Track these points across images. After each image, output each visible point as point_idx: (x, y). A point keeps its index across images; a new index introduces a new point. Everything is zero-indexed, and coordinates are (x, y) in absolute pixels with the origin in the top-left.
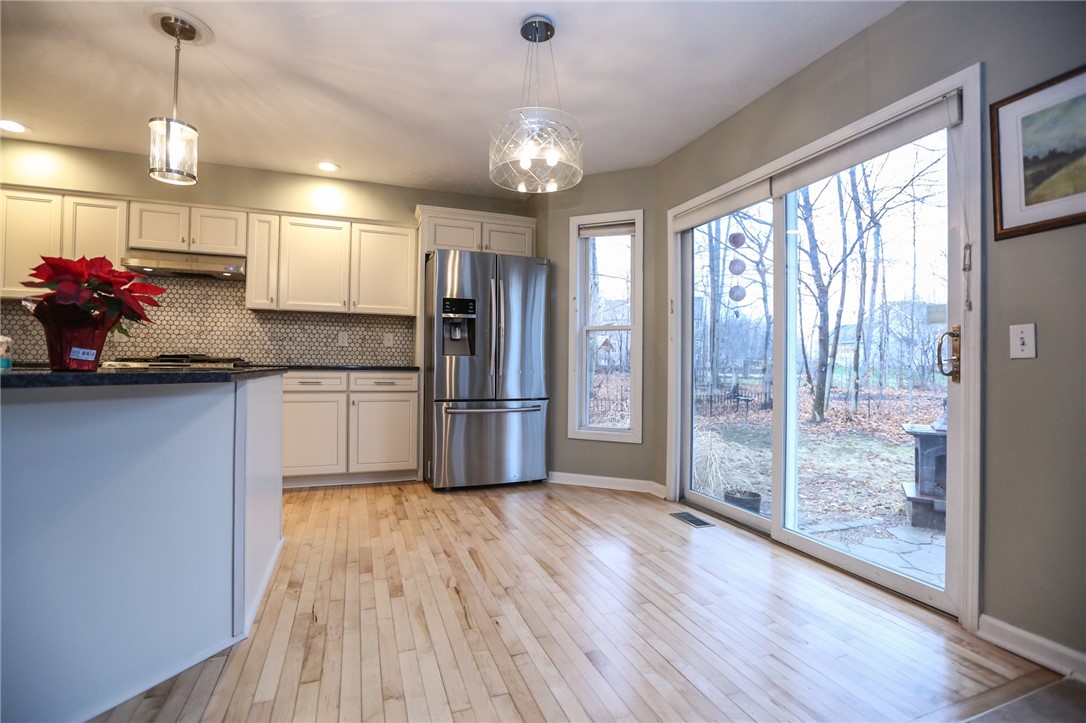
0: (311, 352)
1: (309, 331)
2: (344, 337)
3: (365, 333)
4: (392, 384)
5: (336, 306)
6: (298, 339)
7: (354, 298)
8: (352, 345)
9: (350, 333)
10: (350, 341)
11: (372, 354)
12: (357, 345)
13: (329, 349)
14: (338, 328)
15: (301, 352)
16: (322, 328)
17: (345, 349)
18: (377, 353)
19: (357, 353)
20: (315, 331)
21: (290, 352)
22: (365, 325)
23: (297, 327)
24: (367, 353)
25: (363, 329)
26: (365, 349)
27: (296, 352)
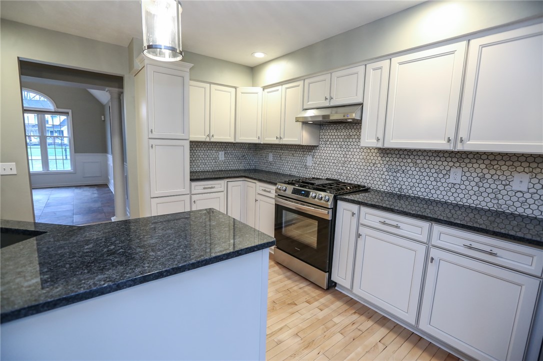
0: (421, 185)
1: (420, 165)
2: (456, 175)
3: (485, 171)
4: (491, 254)
5: (440, 144)
6: (410, 172)
7: (463, 134)
8: (467, 183)
9: (466, 169)
10: (464, 178)
11: (493, 196)
12: (473, 184)
13: (439, 184)
14: (451, 164)
15: (412, 184)
16: (434, 162)
17: (457, 186)
18: (500, 196)
19: (471, 193)
20: (426, 166)
21: (402, 183)
22: (487, 162)
23: (409, 161)
24: (485, 195)
25: (483, 166)
26: (482, 189)
27: (407, 183)
